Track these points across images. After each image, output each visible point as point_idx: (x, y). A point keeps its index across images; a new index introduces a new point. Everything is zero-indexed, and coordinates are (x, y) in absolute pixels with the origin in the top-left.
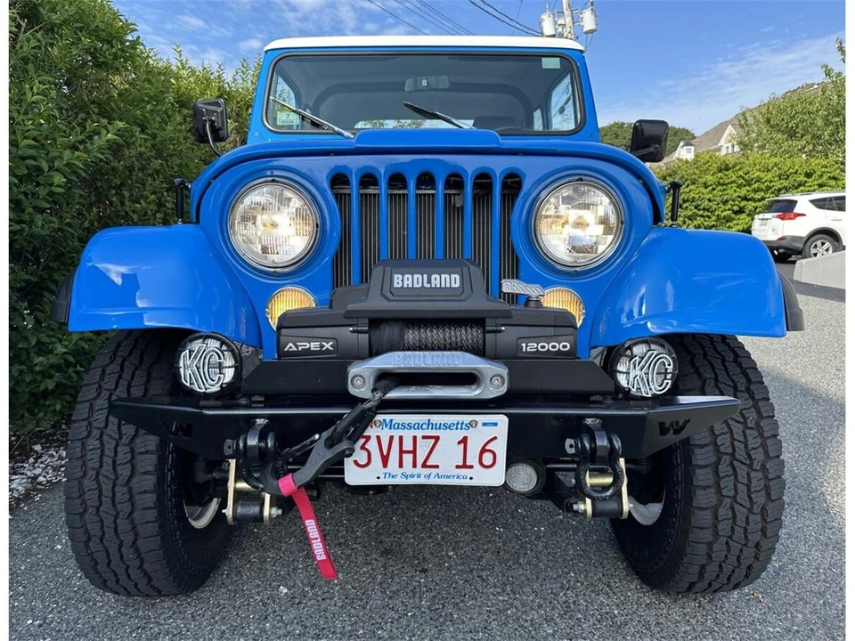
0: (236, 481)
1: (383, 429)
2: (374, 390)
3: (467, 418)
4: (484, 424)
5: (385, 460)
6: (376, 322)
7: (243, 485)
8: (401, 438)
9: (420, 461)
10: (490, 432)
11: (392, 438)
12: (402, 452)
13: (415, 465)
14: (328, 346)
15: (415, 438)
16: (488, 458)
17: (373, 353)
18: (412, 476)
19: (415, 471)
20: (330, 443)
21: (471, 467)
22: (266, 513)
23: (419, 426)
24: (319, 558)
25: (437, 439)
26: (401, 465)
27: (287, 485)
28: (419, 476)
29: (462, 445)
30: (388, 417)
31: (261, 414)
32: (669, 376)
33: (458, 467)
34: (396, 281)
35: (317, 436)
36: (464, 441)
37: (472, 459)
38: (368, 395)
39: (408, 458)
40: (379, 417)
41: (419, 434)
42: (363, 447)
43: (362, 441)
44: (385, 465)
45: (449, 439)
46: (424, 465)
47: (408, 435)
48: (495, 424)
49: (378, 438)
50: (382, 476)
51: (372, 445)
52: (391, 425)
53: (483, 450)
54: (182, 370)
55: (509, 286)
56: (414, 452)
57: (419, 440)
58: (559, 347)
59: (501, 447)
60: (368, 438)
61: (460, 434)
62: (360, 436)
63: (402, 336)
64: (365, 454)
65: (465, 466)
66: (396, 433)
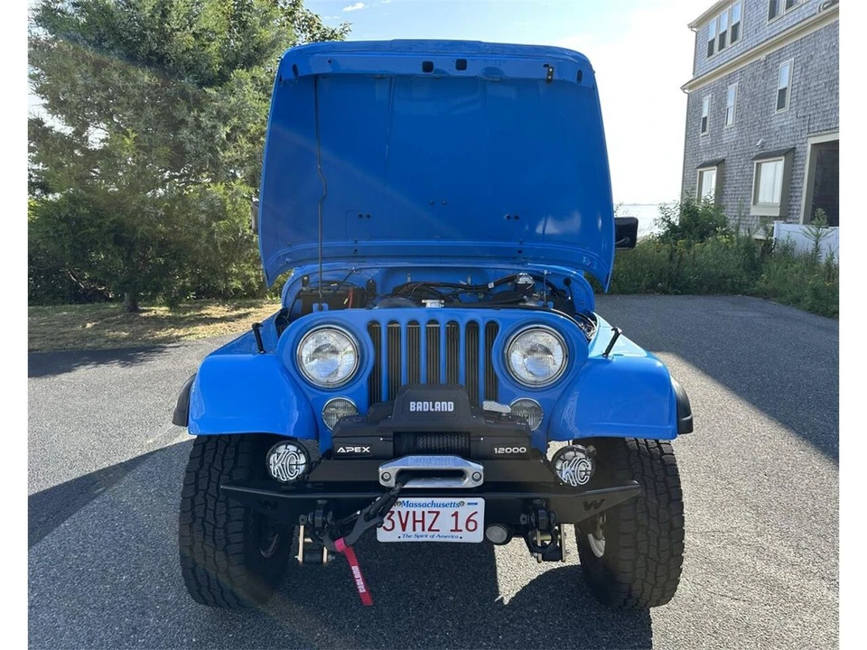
0: (304, 537)
1: (403, 507)
2: (396, 483)
3: (457, 500)
4: (469, 504)
5: (404, 527)
6: (397, 435)
7: (309, 540)
8: (414, 512)
9: (427, 527)
10: (472, 509)
11: (408, 512)
12: (415, 521)
13: (423, 530)
14: (366, 450)
15: (423, 512)
16: (472, 525)
17: (397, 455)
18: (422, 536)
19: (424, 533)
20: (368, 518)
21: (461, 531)
22: (325, 559)
23: (426, 505)
24: (361, 591)
25: (438, 513)
26: (414, 530)
27: (340, 544)
28: (426, 536)
29: (454, 517)
30: (406, 500)
31: (321, 498)
32: (589, 473)
33: (452, 531)
34: (411, 406)
35: (358, 513)
36: (456, 514)
37: (461, 526)
38: (393, 485)
39: (419, 525)
40: (400, 500)
41: (426, 510)
42: (389, 518)
43: (389, 514)
44: (404, 529)
45: (446, 513)
46: (430, 530)
47: (419, 511)
48: (476, 504)
49: (399, 512)
50: (402, 536)
51: (395, 517)
52: (408, 504)
53: (468, 520)
54: (272, 467)
56: (423, 521)
57: (426, 513)
58: (519, 450)
59: (480, 518)
60: (393, 512)
61: (453, 510)
62: (388, 511)
63: (415, 444)
64: (390, 522)
65: (456, 530)
66: (411, 510)
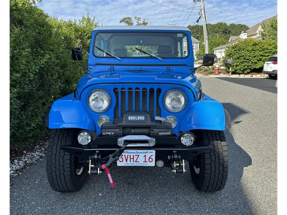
0: (91, 165)
1: (125, 154)
2: (124, 145)
3: (146, 151)
4: (150, 152)
5: (126, 160)
6: (124, 128)
7: (93, 166)
8: (130, 155)
9: (135, 161)
10: (151, 154)
11: (128, 155)
12: (130, 159)
13: (133, 162)
14: (113, 133)
15: (133, 155)
16: (151, 160)
17: (124, 135)
18: (133, 164)
19: (134, 163)
20: (114, 157)
21: (147, 162)
22: (98, 172)
23: (134, 153)
24: (111, 183)
25: (139, 155)
26: (130, 162)
27: (104, 166)
28: (135, 164)
29: (145, 157)
30: (127, 151)
31: (97, 150)
32: (193, 141)
33: (144, 162)
34: (129, 118)
35: (110, 155)
36: (145, 156)
37: (147, 160)
38: (122, 146)
39: (132, 160)
40: (125, 151)
41: (134, 154)
42: (121, 157)
43: (121, 156)
44: (127, 161)
45: (141, 156)
46: (136, 162)
47: (132, 155)
48: (152, 152)
49: (125, 155)
50: (126, 164)
51: (123, 157)
52: (128, 153)
53: (150, 158)
54: (79, 140)
55: (157, 118)
56: (133, 159)
57: (134, 156)
58: (168, 134)
59: (154, 158)
60: (122, 155)
61: (144, 155)
62: (121, 155)
63: (131, 131)
64: (122, 159)
65: (145, 162)
66: (129, 154)
